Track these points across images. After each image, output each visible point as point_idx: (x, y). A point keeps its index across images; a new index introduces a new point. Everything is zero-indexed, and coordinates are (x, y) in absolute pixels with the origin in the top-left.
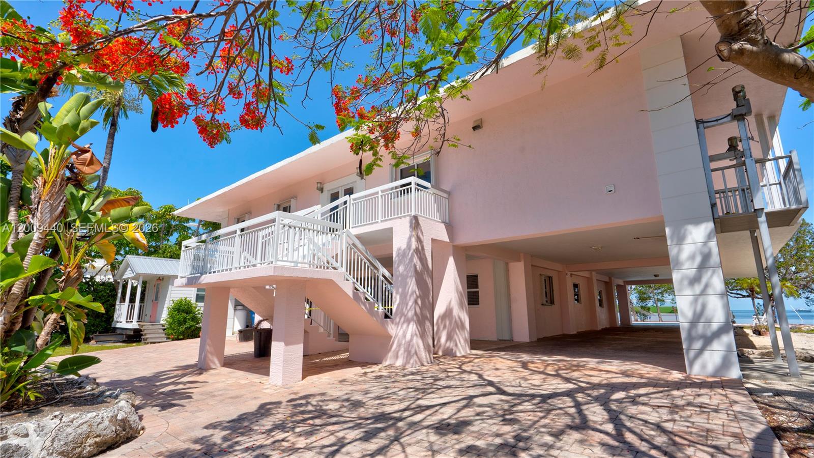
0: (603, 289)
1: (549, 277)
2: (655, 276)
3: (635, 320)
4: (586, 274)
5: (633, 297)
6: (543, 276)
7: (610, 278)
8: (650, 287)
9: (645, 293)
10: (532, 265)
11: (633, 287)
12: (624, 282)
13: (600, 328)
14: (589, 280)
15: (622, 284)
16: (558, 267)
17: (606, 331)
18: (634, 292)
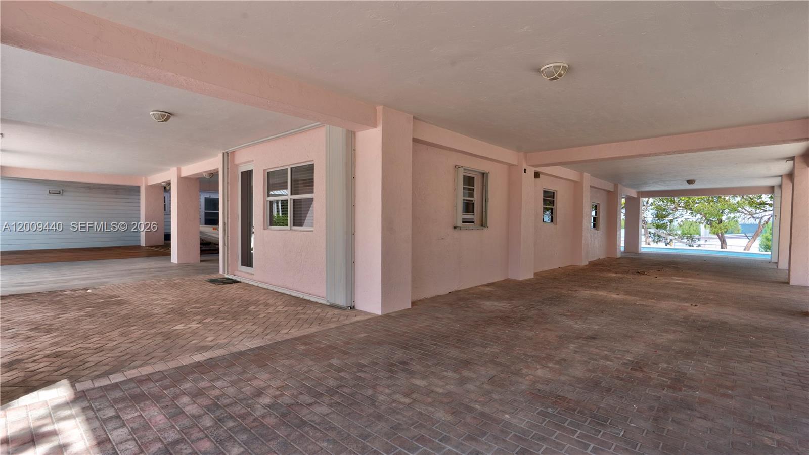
0: (601, 201)
1: (483, 174)
2: (690, 182)
3: (648, 245)
4: (569, 174)
5: (648, 214)
6: (461, 170)
7: (616, 186)
8: (674, 202)
9: (664, 210)
10: (415, 140)
11: (651, 200)
12: (638, 192)
13: (584, 263)
14: (577, 186)
15: (635, 195)
16: (508, 155)
17: (596, 266)
18: (651, 207)
